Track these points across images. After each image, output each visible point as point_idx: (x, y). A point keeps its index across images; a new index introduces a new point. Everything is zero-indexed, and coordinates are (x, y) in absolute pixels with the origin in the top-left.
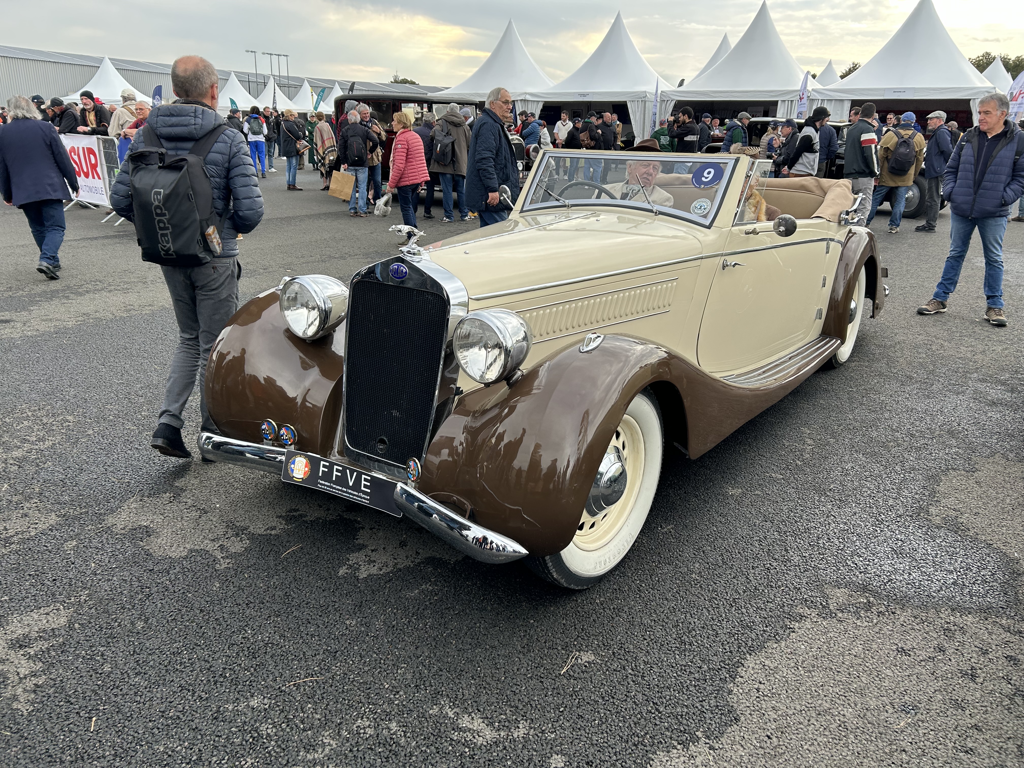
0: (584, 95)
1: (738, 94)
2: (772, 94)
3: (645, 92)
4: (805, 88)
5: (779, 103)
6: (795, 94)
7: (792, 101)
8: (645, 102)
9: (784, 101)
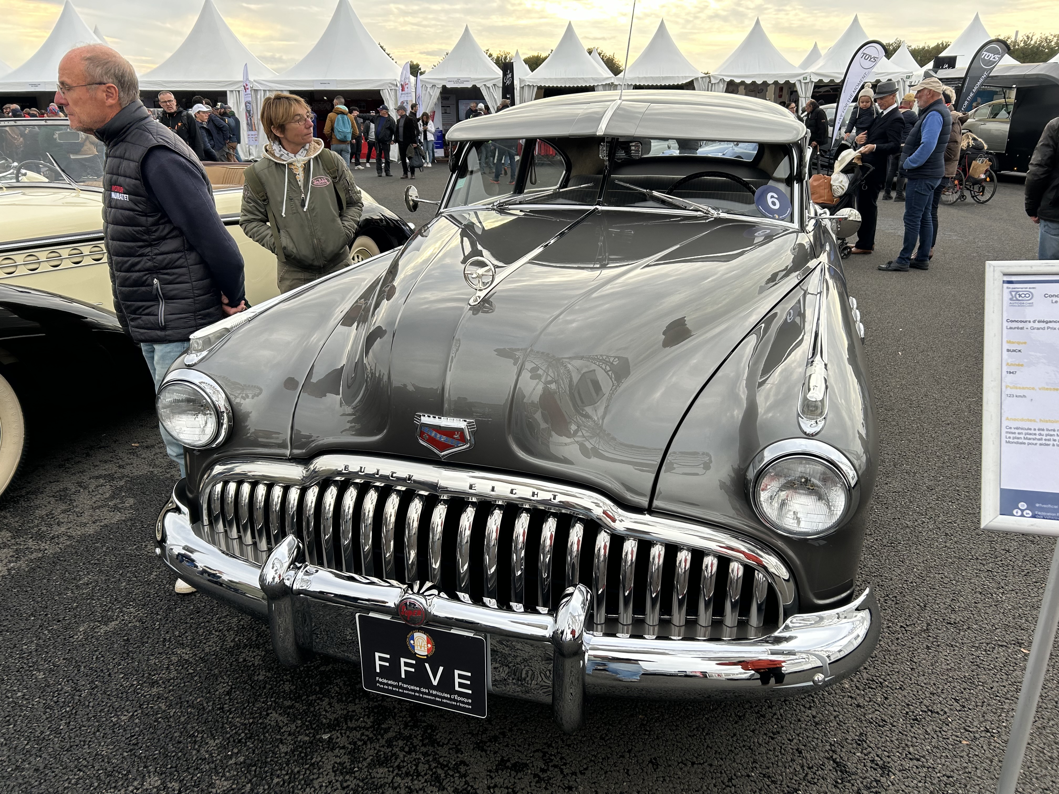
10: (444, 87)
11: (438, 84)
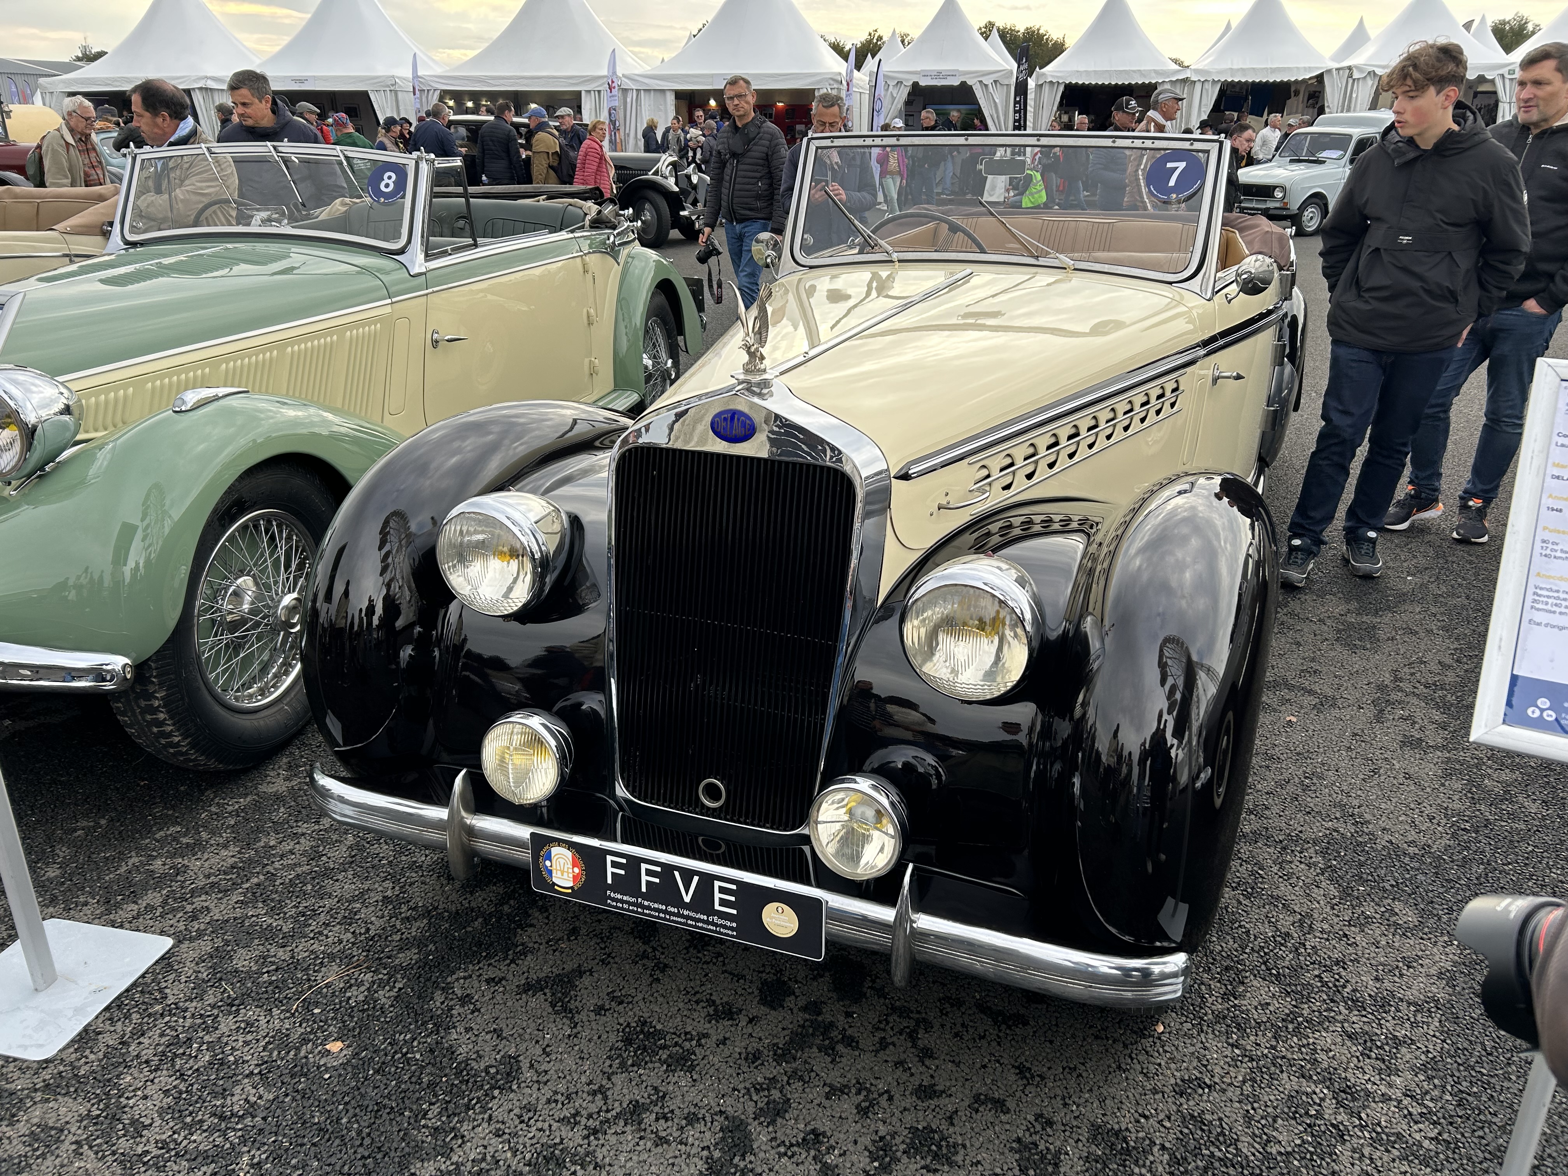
0: (301, 81)
1: (526, 82)
2: (571, 81)
3: (393, 77)
4: (614, 73)
5: (583, 94)
6: (601, 81)
7: (599, 92)
8: (396, 92)
9: (589, 92)
10: (915, 85)
11: (907, 80)
